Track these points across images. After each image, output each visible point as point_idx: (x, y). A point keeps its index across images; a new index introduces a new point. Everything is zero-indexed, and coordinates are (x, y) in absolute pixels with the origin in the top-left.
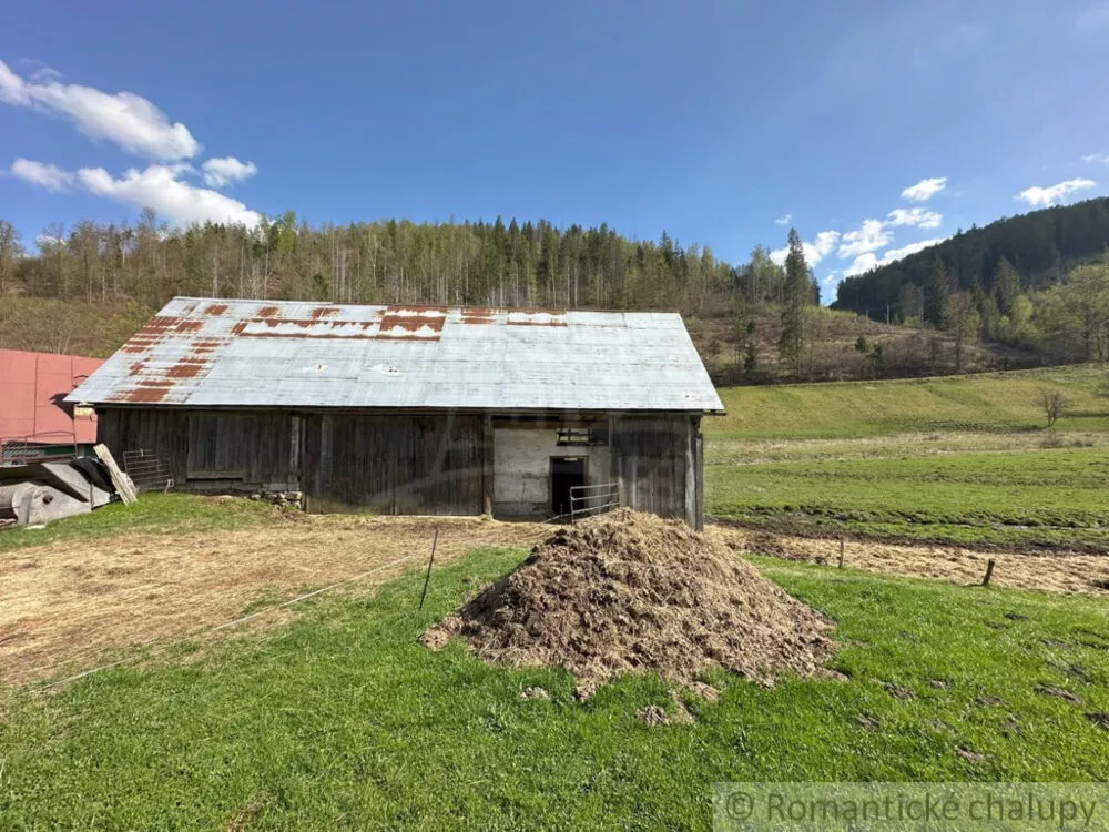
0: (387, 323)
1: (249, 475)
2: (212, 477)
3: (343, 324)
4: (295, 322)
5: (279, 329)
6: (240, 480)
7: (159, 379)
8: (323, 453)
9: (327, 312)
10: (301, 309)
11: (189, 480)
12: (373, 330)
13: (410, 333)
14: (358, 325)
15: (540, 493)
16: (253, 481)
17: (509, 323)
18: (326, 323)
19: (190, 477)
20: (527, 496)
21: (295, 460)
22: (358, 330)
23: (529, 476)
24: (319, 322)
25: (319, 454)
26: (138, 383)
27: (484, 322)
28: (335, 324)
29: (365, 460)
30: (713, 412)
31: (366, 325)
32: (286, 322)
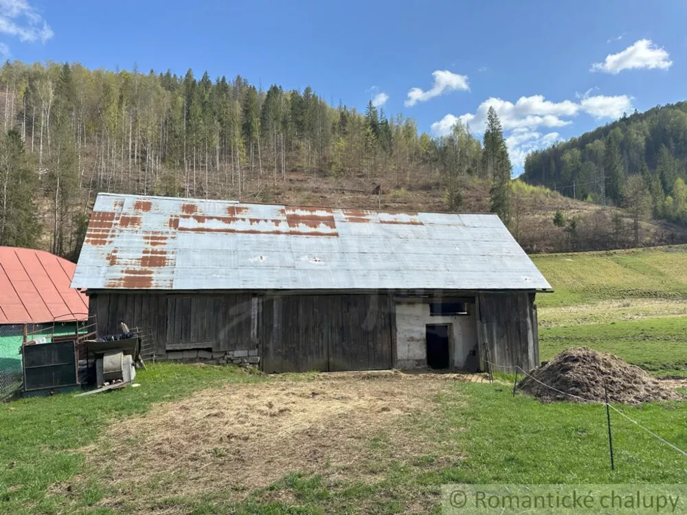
0: (293, 220)
1: (218, 345)
2: (188, 348)
3: (258, 221)
4: (219, 219)
5: (207, 224)
6: (209, 350)
7: (138, 268)
8: (275, 325)
9: (239, 210)
10: (216, 207)
11: (167, 351)
12: (284, 227)
13: (313, 230)
14: (269, 222)
15: (420, 352)
16: (222, 349)
17: (382, 222)
18: (243, 220)
19: (168, 348)
20: (411, 354)
21: (254, 331)
22: (272, 227)
23: (412, 339)
24: (237, 219)
25: (272, 326)
26: (122, 271)
27: (364, 221)
28: (252, 221)
29: (307, 330)
30: (544, 290)
31: (277, 222)
32: (211, 218)
